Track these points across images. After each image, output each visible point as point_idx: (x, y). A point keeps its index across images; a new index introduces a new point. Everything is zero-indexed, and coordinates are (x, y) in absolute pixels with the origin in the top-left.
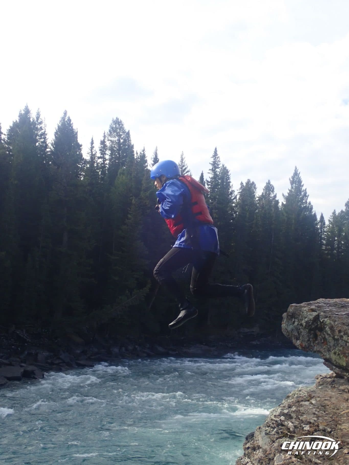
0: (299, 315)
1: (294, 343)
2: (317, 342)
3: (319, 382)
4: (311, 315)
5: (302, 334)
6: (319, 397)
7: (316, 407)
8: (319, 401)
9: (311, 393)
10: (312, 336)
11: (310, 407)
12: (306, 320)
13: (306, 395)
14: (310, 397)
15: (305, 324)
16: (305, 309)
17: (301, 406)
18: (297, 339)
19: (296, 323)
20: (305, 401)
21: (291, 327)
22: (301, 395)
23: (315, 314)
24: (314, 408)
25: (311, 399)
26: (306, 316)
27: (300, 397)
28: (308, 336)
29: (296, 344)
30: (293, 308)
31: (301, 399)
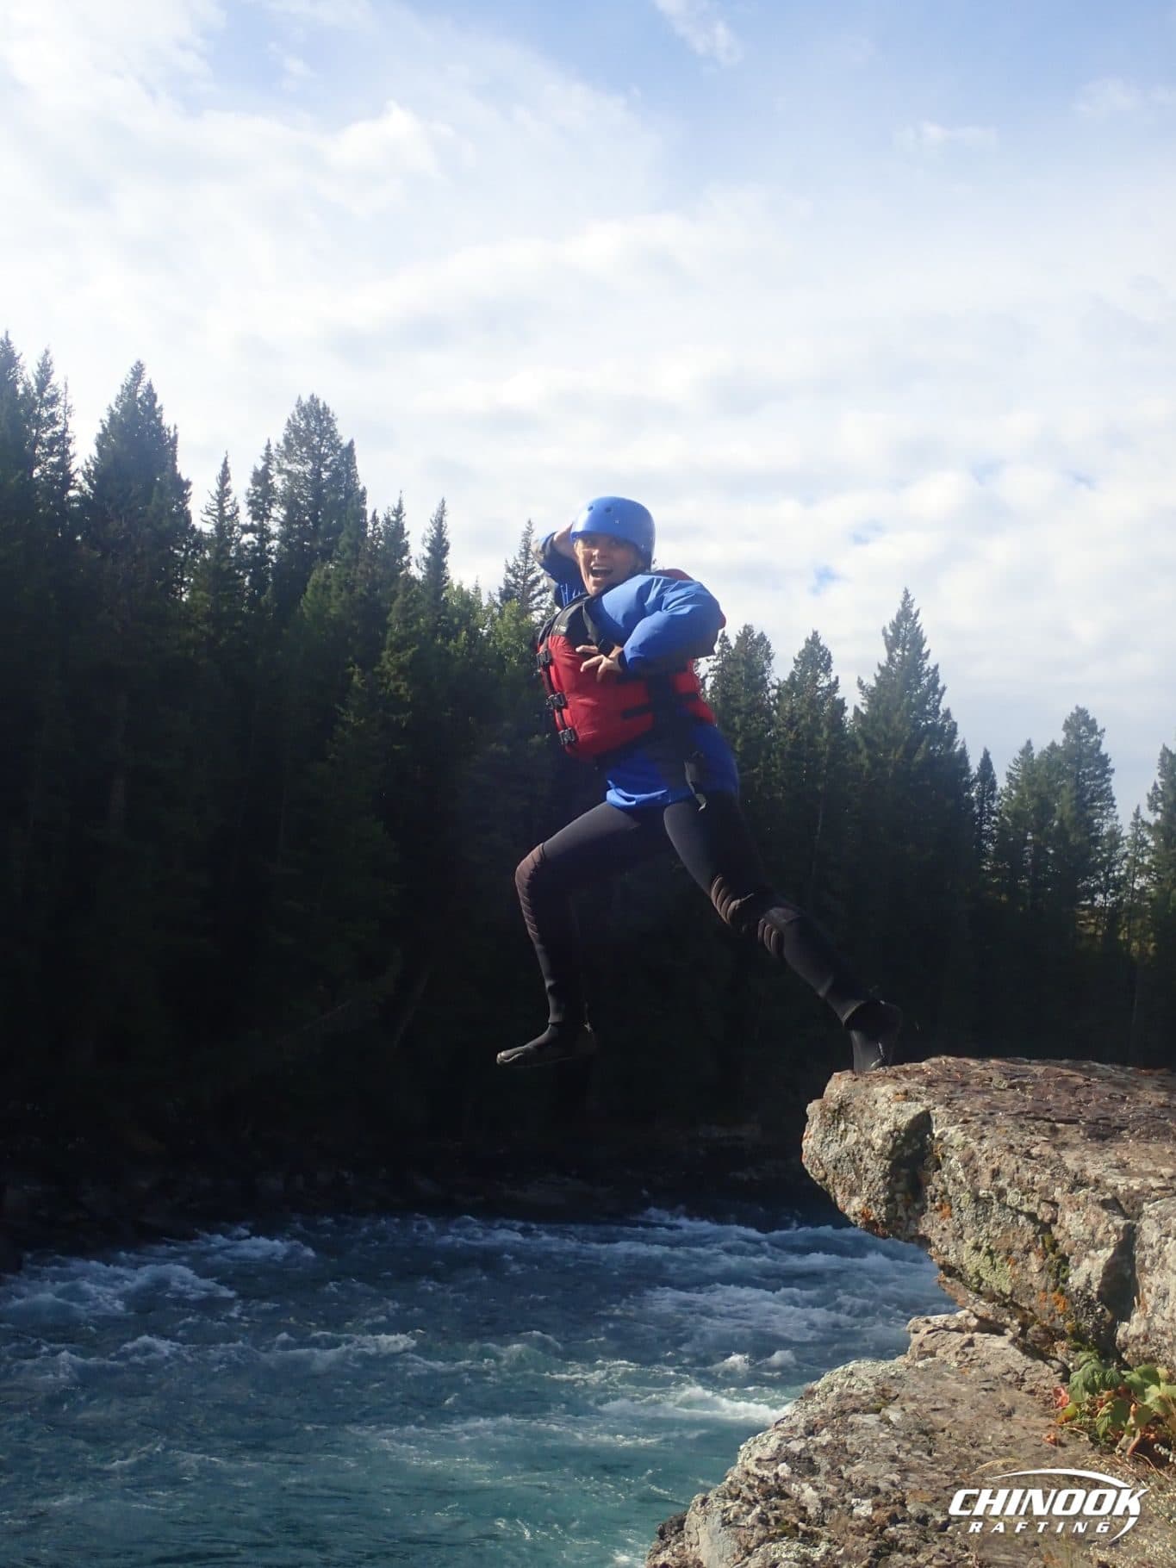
0: (862, 1111)
1: (840, 1206)
2: (917, 1206)
3: (921, 1345)
4: (899, 1111)
5: (870, 1176)
6: (913, 1399)
7: (902, 1433)
8: (914, 1413)
9: (886, 1386)
10: (902, 1185)
11: (882, 1435)
12: (887, 1127)
13: (872, 1389)
14: (885, 1397)
15: (880, 1142)
16: (883, 1090)
17: (851, 1428)
18: (853, 1192)
19: (852, 1138)
20: (865, 1412)
21: (835, 1149)
22: (854, 1391)
23: (915, 1109)
24: (895, 1437)
25: (885, 1405)
26: (885, 1115)
27: (851, 1396)
28: (889, 1186)
29: (849, 1211)
30: (843, 1087)
31: (851, 1403)
